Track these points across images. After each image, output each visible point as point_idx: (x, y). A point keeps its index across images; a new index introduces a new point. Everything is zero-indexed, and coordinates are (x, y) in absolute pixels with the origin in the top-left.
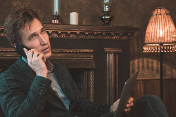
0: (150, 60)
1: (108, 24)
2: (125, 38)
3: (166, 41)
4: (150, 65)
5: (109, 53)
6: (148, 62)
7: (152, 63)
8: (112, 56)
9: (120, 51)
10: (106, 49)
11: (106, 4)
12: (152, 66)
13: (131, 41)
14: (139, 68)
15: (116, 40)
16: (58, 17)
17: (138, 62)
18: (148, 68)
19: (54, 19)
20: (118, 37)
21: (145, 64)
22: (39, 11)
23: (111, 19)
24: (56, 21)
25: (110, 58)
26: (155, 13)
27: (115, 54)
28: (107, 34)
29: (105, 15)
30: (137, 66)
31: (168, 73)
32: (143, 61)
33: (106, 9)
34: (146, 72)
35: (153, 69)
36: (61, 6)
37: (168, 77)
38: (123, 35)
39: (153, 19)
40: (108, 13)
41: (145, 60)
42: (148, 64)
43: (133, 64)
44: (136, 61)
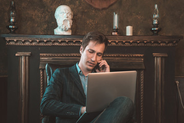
1: (157, 34)
2: (170, 45)
5: (157, 57)
8: (159, 60)
9: (167, 55)
10: (154, 54)
11: (155, 19)
15: (163, 47)
16: (117, 30)
19: (114, 32)
20: (164, 44)
22: (105, 26)
23: (158, 31)
24: (116, 33)
25: (158, 61)
27: (162, 58)
28: (154, 42)
29: (154, 27)
33: (156, 22)
36: (120, 22)
38: (169, 42)
40: (157, 26)
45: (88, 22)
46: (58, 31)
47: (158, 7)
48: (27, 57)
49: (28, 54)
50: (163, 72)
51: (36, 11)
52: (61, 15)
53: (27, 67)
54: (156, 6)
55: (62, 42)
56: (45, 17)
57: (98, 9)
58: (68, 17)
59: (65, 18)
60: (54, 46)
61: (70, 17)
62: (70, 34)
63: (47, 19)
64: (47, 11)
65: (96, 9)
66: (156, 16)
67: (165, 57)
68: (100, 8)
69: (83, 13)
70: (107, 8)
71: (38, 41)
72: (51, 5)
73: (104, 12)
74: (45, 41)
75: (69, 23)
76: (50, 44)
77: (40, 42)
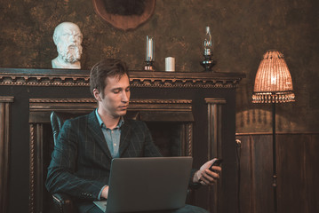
0: (262, 111)
1: (210, 70)
2: (229, 86)
3: (278, 89)
4: (262, 117)
5: (211, 104)
6: (260, 113)
7: (265, 114)
8: (214, 107)
9: (224, 101)
10: (207, 100)
11: (207, 47)
12: (265, 118)
13: (237, 90)
14: (248, 121)
15: (219, 88)
16: (151, 63)
17: (248, 114)
18: (260, 120)
19: (148, 65)
20: (221, 85)
21: (257, 116)
22: (132, 56)
23: (212, 65)
24: (150, 68)
25: (212, 110)
26: (266, 56)
27: (218, 104)
28: (207, 82)
29: (206, 60)
30: (246, 119)
31: (285, 126)
32: (254, 113)
33: (208, 52)
34: (258, 125)
35: (265, 122)
36: (156, 50)
37: (284, 132)
38: (227, 83)
39: (263, 64)
40: (209, 58)
41: (256, 111)
42: (259, 117)
43: (242, 116)
44: (245, 113)
45: (105, 50)
46: (58, 63)
47: (211, 30)
48: (7, 105)
49: (9, 99)
50: (220, 126)
51: (19, 31)
52: (64, 38)
53: (7, 120)
54: (208, 29)
55: (66, 80)
56: (34, 41)
57: (121, 30)
58: (75, 42)
59: (71, 43)
60: (54, 86)
61: (79, 41)
62: (79, 68)
63: (37, 43)
64: (38, 30)
65: (117, 30)
66: (208, 43)
67: (223, 104)
68: (124, 29)
69: (97, 35)
70: (135, 29)
71: (26, 78)
72: (45, 21)
73: (131, 35)
74: (39, 78)
75: (77, 50)
76: (47, 83)
77: (29, 80)
